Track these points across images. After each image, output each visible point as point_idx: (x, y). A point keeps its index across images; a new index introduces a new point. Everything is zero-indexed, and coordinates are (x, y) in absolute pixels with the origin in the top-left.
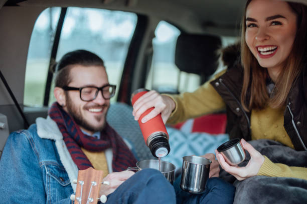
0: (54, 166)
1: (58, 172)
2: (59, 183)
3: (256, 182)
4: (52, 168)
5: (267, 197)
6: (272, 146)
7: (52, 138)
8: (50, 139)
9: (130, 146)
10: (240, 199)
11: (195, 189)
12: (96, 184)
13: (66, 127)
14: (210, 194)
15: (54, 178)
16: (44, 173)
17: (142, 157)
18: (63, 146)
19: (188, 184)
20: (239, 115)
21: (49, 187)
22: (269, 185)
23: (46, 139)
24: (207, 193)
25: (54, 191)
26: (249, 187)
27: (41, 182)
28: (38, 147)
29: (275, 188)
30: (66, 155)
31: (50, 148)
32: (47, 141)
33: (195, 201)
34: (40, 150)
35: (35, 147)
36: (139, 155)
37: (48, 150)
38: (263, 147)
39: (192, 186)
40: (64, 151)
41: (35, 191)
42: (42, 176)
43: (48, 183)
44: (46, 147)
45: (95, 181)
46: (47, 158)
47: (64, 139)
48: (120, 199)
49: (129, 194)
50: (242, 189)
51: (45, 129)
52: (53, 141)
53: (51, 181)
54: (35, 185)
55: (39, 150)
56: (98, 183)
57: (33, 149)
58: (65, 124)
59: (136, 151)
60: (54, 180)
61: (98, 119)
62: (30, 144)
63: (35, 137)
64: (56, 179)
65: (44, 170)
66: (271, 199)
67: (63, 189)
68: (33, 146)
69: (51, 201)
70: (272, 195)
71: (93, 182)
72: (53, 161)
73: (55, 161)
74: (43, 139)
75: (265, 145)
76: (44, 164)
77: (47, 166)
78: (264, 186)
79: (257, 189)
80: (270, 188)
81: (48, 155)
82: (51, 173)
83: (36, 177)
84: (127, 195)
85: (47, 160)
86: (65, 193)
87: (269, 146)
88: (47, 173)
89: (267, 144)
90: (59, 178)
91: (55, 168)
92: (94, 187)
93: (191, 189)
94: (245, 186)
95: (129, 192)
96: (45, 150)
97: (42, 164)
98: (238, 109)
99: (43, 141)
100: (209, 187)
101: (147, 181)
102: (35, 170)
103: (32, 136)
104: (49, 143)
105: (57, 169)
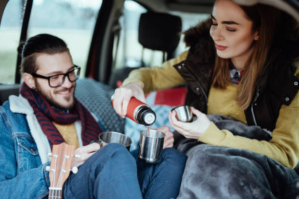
0: (24, 138)
1: (29, 143)
2: (29, 153)
3: (203, 152)
4: (23, 140)
5: (212, 165)
6: (225, 121)
7: (23, 113)
8: (21, 114)
9: (97, 119)
10: (189, 167)
11: (151, 159)
12: (68, 157)
13: (36, 103)
14: (164, 163)
15: (26, 148)
16: (15, 144)
17: (108, 128)
18: (34, 120)
19: (145, 155)
20: (198, 94)
21: (20, 157)
22: (214, 155)
23: (18, 113)
24: (162, 162)
25: (25, 160)
26: (197, 157)
27: (12, 151)
28: (10, 121)
29: (219, 158)
30: (36, 128)
31: (22, 121)
32: (19, 115)
33: (151, 169)
34: (13, 123)
35: (8, 120)
36: (106, 127)
37: (19, 124)
38: (217, 121)
39: (148, 156)
40: (34, 124)
41: (7, 159)
42: (14, 147)
43: (20, 153)
44: (18, 121)
45: (67, 155)
46: (18, 131)
47: (35, 113)
48: (88, 170)
49: (96, 165)
50: (191, 158)
51: (17, 104)
52: (24, 115)
53: (22, 151)
54: (7, 154)
55: (11, 123)
56: (70, 156)
57: (6, 123)
58: (35, 101)
59: (103, 123)
60: (25, 150)
61: (68, 99)
62: (3, 118)
63: (8, 111)
64: (27, 149)
65: (15, 142)
66: (215, 166)
67: (34, 158)
68: (6, 120)
69: (22, 168)
70: (216, 163)
71: (66, 156)
72: (24, 133)
73: (27, 133)
74: (15, 113)
75: (219, 119)
76: (16, 136)
77: (18, 137)
78: (210, 156)
79: (203, 158)
80: (215, 157)
81: (20, 128)
82: (22, 144)
83: (8, 147)
84: (95, 166)
85: (18, 133)
86: (35, 162)
87: (222, 120)
88: (19, 144)
89: (221, 119)
90: (30, 148)
91: (26, 139)
92: (67, 159)
93: (148, 159)
94: (194, 156)
95: (96, 163)
96: (17, 123)
97: (14, 136)
98: (198, 89)
99: (15, 115)
100: (163, 157)
101: (112, 154)
102: (8, 141)
103: (5, 111)
104: (20, 117)
105: (27, 140)
